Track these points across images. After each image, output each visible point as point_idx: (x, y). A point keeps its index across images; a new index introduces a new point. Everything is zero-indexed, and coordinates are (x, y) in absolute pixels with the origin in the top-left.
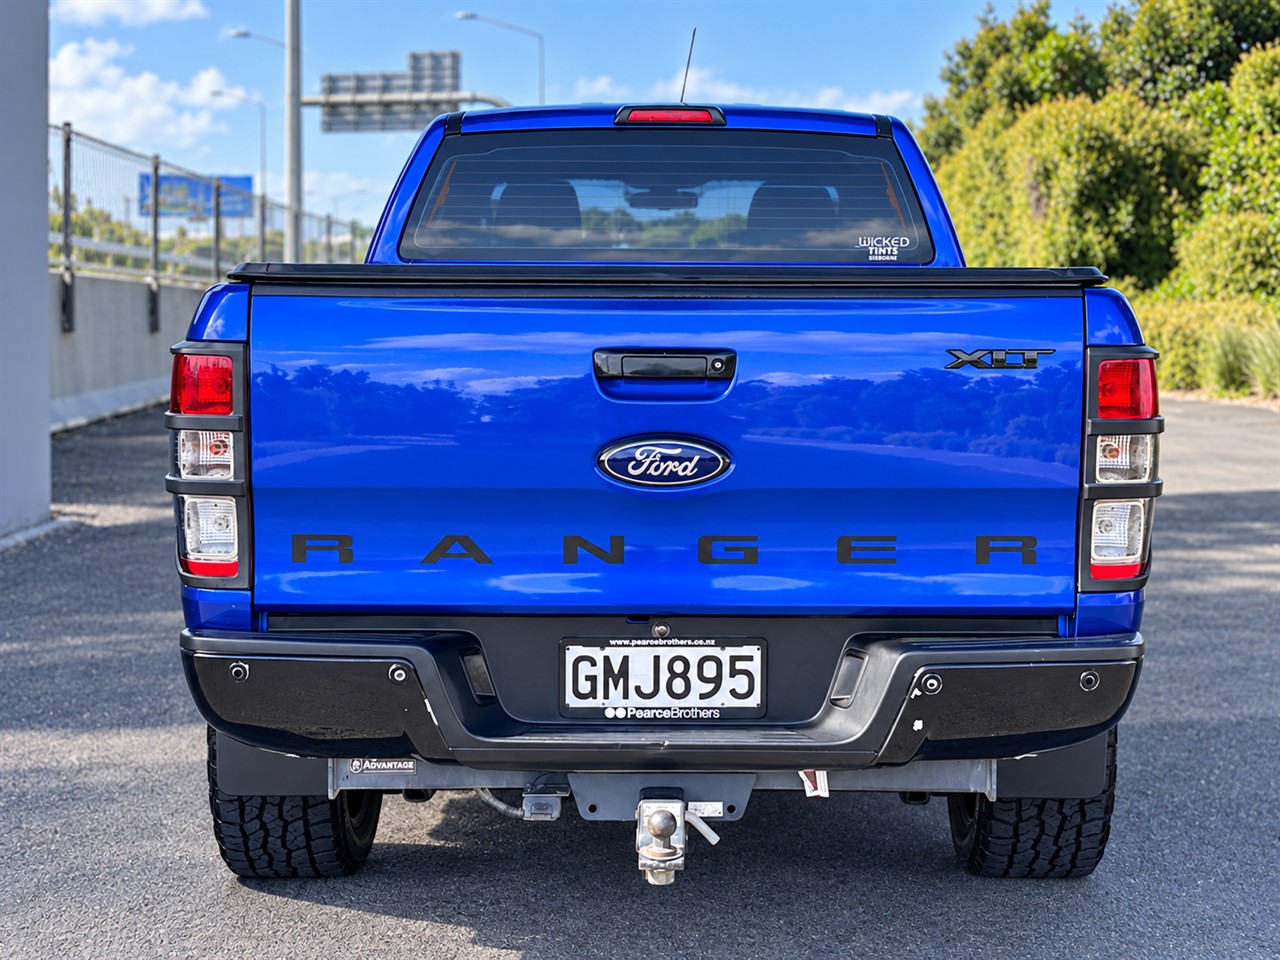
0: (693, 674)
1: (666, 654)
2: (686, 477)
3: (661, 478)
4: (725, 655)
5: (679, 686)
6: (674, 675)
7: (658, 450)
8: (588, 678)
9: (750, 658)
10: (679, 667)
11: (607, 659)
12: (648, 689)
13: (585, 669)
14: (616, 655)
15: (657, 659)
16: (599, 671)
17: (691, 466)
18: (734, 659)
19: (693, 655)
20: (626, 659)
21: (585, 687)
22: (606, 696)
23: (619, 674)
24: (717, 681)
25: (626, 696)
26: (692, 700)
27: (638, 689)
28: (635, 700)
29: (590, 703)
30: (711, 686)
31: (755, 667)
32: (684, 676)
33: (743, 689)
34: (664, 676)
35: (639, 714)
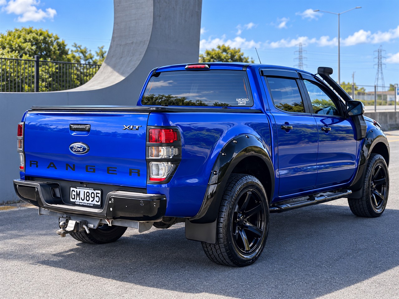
1: (86, 191)
2: (81, 152)
3: (77, 152)
4: (95, 192)
5: (88, 199)
7: (77, 146)
8: (74, 195)
9: (99, 193)
10: (88, 194)
12: (83, 199)
13: (74, 193)
14: (78, 190)
15: (84, 192)
16: (75, 193)
17: (82, 149)
18: (97, 193)
19: (90, 191)
20: (80, 191)
21: (73, 197)
22: (76, 199)
23: (78, 194)
24: (94, 198)
25: (79, 200)
26: (90, 202)
27: (81, 198)
28: (81, 201)
29: (74, 200)
31: (100, 195)
32: (89, 196)
33: (98, 201)
34: (86, 196)
35: (81, 204)
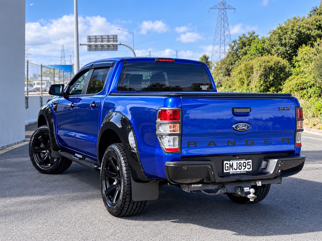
0: (242, 165)
1: (238, 162)
2: (245, 129)
3: (242, 129)
4: (246, 162)
5: (240, 168)
6: (240, 166)
7: (242, 125)
8: (227, 167)
9: (250, 162)
10: (240, 164)
11: (230, 163)
12: (236, 168)
13: (227, 165)
16: (229, 165)
17: (246, 127)
18: (248, 162)
19: (242, 162)
20: (233, 163)
21: (227, 169)
22: (230, 170)
23: (231, 166)
25: (233, 170)
26: (242, 170)
27: (234, 168)
29: (227, 171)
30: (245, 167)
31: (251, 164)
32: (241, 166)
33: (249, 168)
34: (238, 166)
35: (234, 173)
